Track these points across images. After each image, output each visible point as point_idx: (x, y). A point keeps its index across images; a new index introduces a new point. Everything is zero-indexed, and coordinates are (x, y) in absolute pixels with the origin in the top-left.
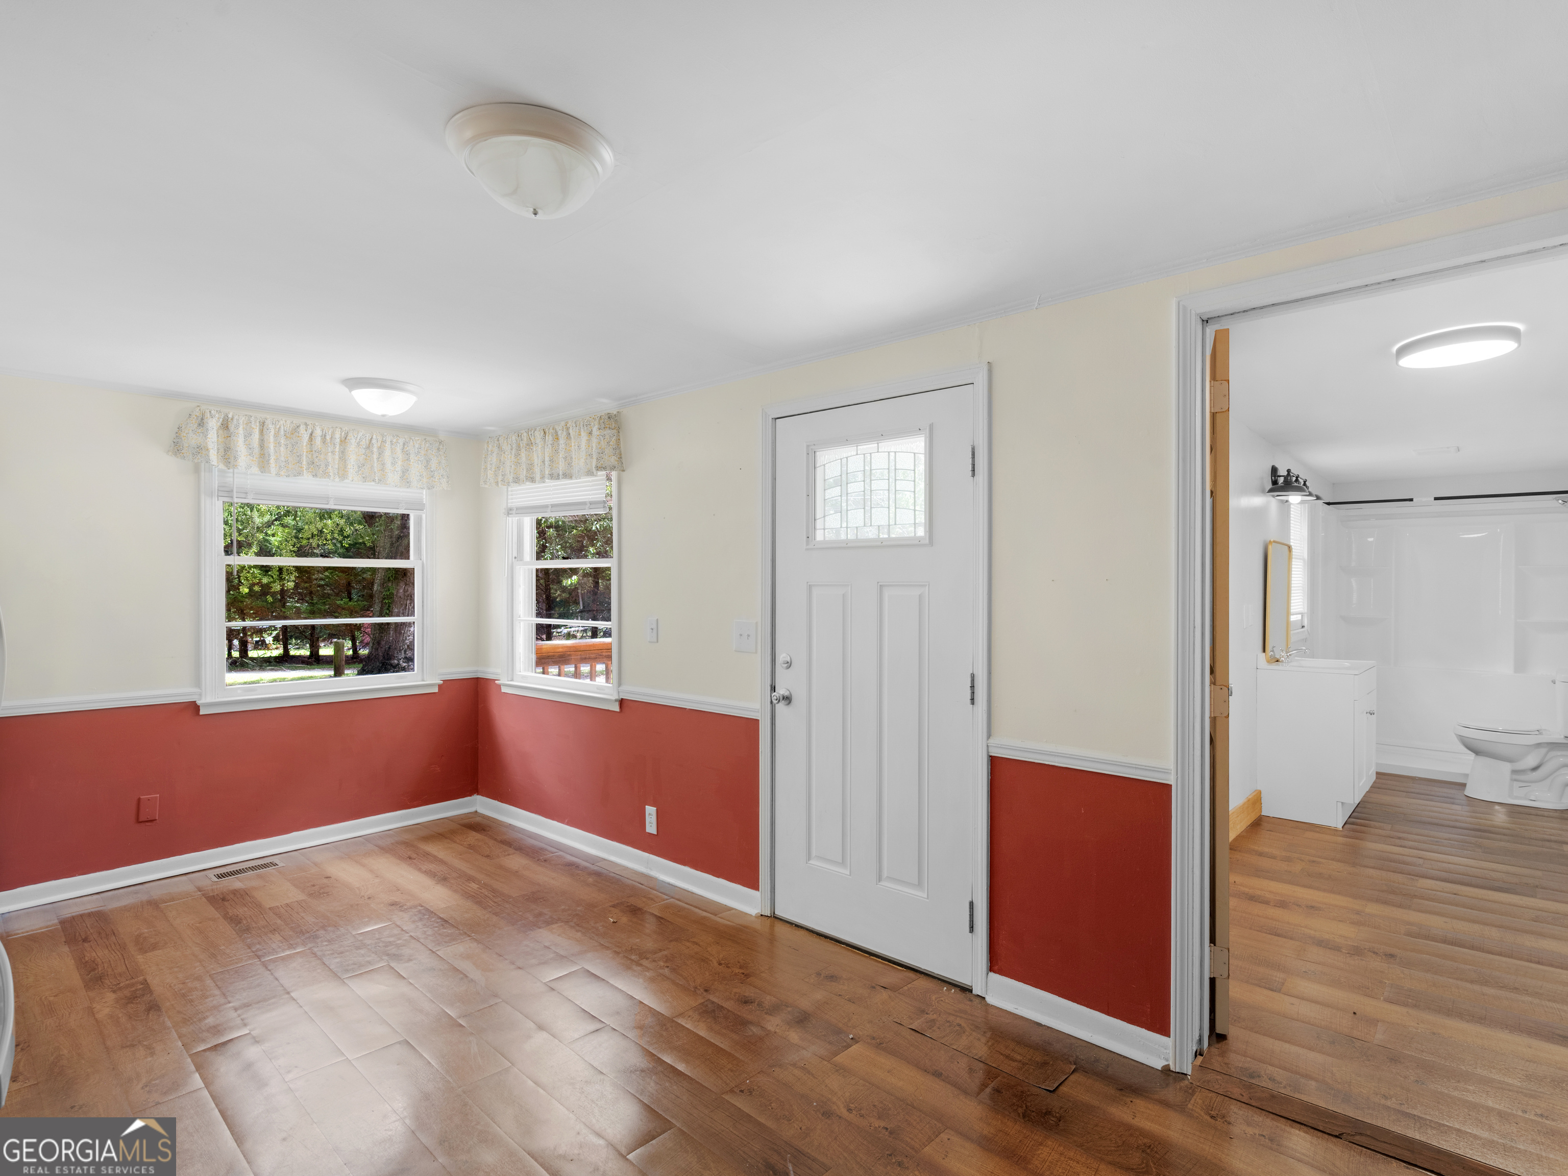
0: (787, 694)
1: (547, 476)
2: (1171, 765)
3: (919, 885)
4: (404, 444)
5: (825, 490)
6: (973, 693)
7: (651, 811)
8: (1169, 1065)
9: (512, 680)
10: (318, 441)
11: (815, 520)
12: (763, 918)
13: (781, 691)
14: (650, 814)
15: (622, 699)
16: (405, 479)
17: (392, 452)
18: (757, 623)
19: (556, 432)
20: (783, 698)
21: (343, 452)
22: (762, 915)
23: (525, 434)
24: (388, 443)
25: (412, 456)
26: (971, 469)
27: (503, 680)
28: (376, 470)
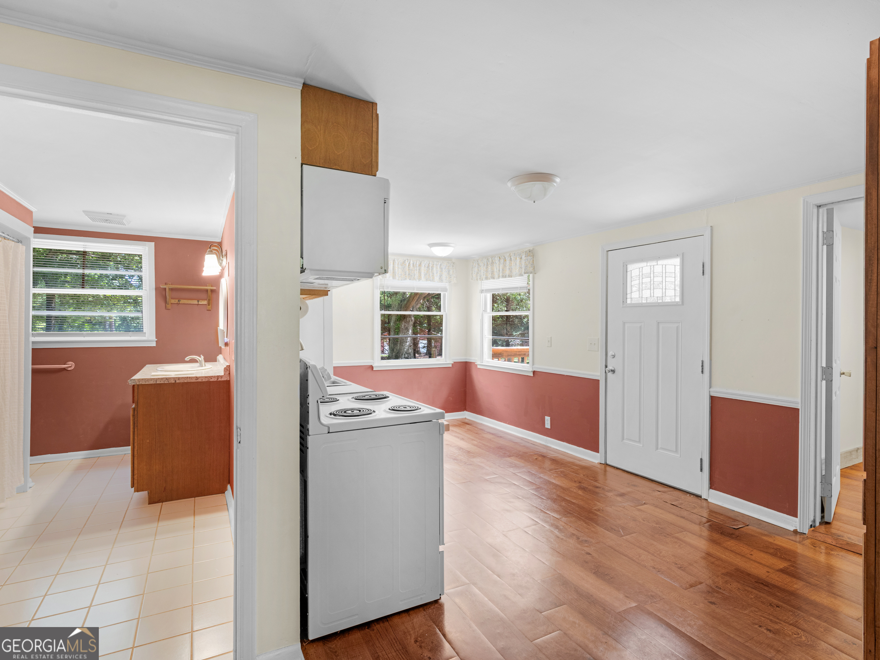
0: (613, 369)
1: (501, 276)
2: (799, 400)
3: (676, 451)
4: (440, 265)
5: (631, 281)
6: (703, 369)
7: (548, 419)
8: (797, 529)
9: (482, 363)
10: (412, 265)
11: (627, 294)
12: (601, 464)
13: (610, 367)
14: (547, 420)
15: (534, 371)
16: (441, 280)
17: (436, 268)
18: (599, 339)
19: (505, 258)
20: (611, 371)
21: (419, 270)
22: (600, 463)
23: (491, 259)
24: (435, 265)
25: (443, 269)
26: (702, 272)
27: (478, 363)
28: (431, 276)
